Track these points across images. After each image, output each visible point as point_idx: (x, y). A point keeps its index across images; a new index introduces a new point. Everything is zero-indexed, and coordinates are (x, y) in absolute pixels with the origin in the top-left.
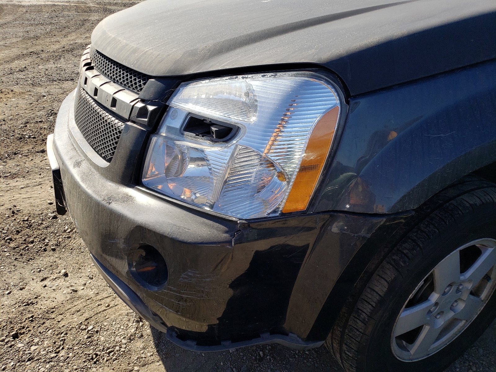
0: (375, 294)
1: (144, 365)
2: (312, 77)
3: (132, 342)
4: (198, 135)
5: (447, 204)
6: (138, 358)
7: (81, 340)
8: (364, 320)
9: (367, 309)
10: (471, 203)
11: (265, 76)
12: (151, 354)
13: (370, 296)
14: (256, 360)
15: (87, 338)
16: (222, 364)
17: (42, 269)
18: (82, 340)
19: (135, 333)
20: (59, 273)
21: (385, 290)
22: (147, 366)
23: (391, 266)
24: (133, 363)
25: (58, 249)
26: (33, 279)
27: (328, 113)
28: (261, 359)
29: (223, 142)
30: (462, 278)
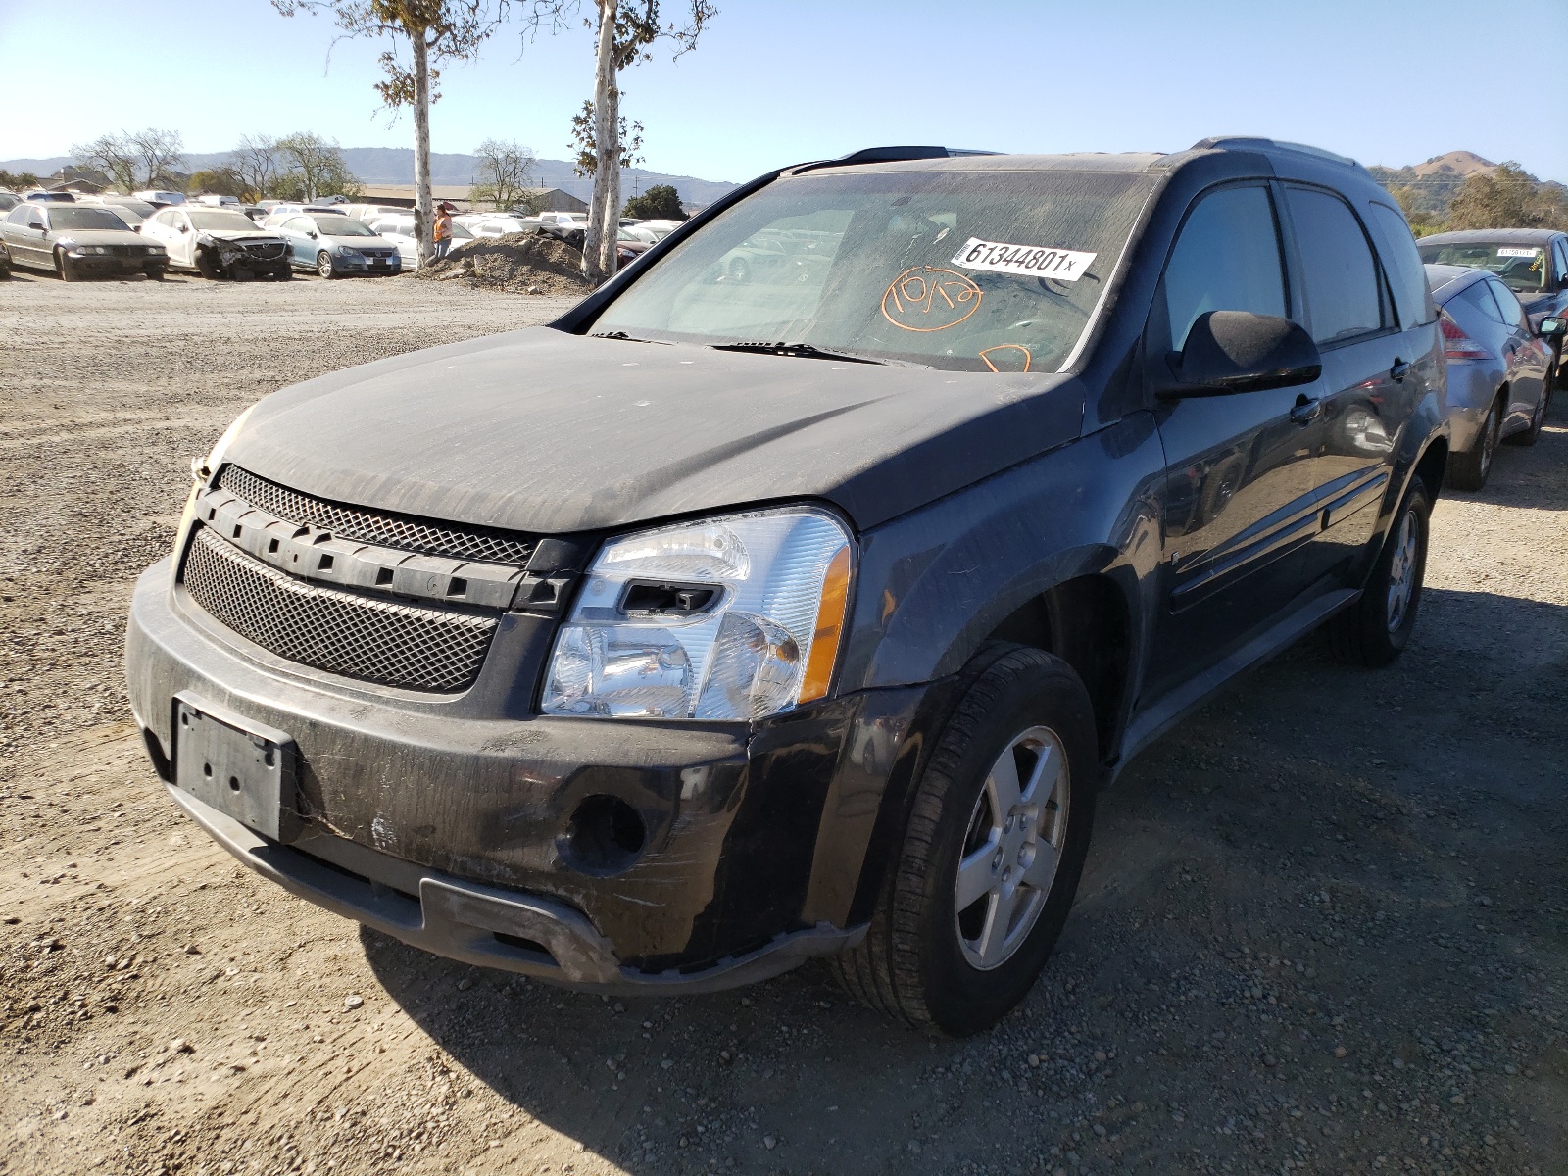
0: (927, 822)
1: (507, 1134)
2: (812, 511)
3: (454, 1108)
4: (654, 611)
5: (984, 675)
6: (487, 1127)
7: (338, 1134)
8: (919, 869)
9: (920, 850)
10: (1012, 667)
11: (746, 516)
12: (510, 1113)
13: (919, 828)
14: (720, 1066)
15: (351, 1127)
16: (659, 1090)
17: (112, 1054)
18: (341, 1134)
19: (453, 1091)
20: (164, 1051)
21: (939, 811)
22: (513, 1134)
23: (938, 774)
24: (481, 1137)
25: (122, 1006)
26: (102, 1080)
27: (837, 556)
28: (729, 1062)
29: (702, 611)
30: (1024, 799)
